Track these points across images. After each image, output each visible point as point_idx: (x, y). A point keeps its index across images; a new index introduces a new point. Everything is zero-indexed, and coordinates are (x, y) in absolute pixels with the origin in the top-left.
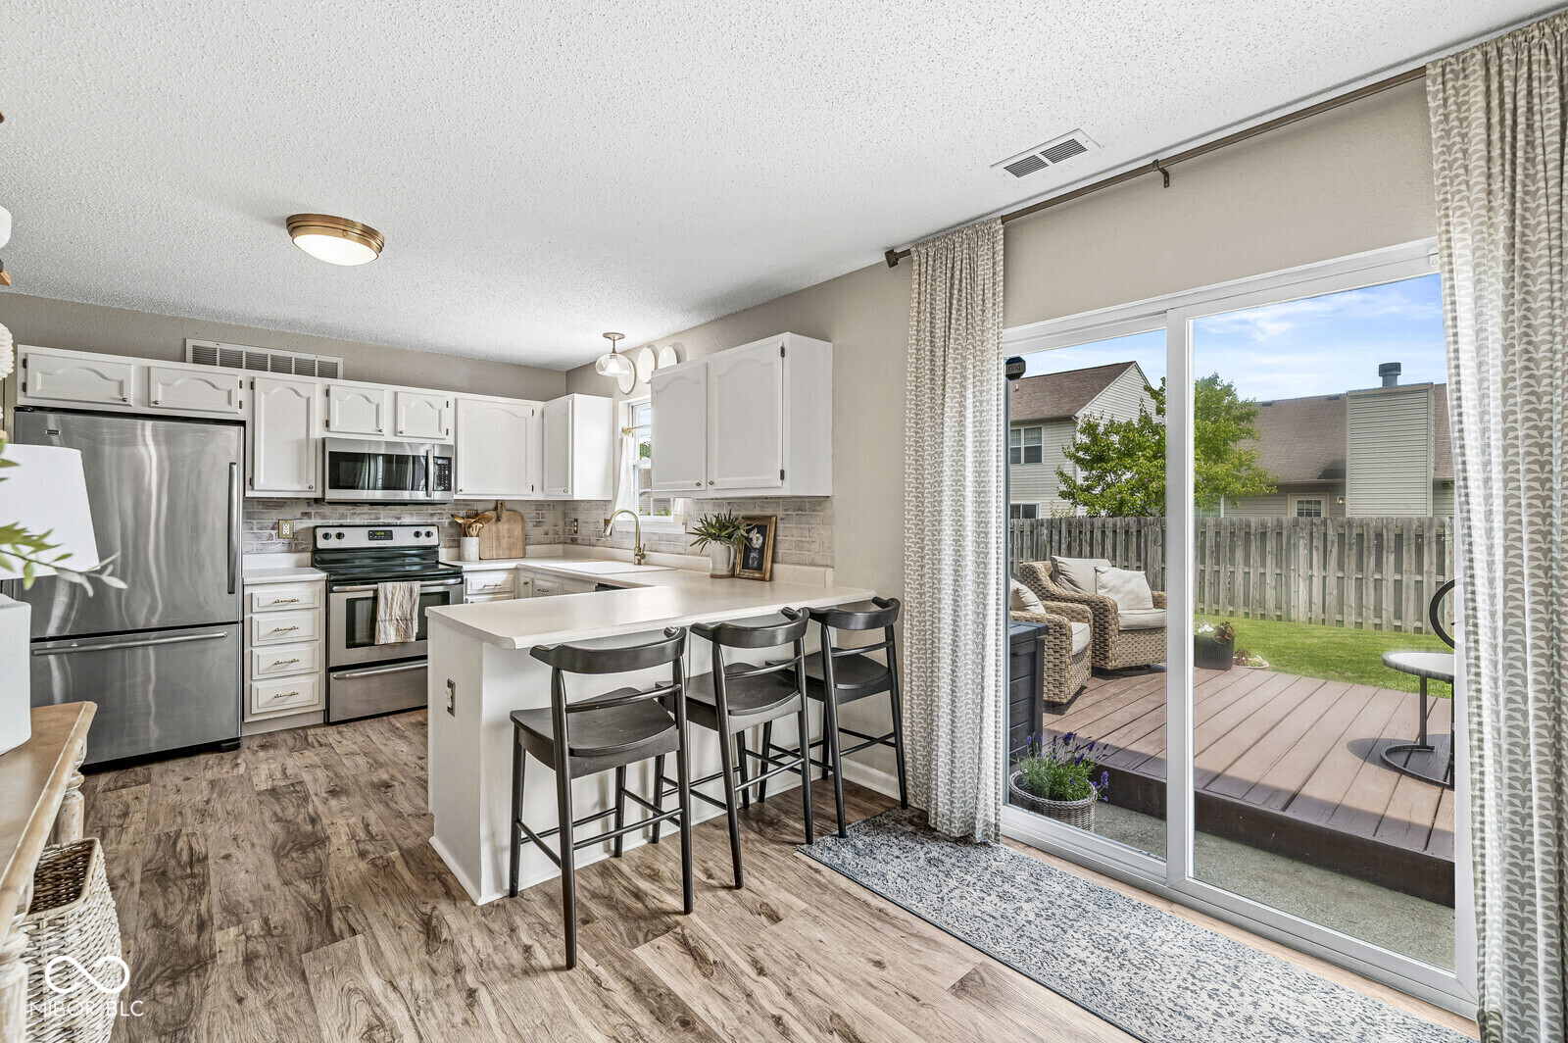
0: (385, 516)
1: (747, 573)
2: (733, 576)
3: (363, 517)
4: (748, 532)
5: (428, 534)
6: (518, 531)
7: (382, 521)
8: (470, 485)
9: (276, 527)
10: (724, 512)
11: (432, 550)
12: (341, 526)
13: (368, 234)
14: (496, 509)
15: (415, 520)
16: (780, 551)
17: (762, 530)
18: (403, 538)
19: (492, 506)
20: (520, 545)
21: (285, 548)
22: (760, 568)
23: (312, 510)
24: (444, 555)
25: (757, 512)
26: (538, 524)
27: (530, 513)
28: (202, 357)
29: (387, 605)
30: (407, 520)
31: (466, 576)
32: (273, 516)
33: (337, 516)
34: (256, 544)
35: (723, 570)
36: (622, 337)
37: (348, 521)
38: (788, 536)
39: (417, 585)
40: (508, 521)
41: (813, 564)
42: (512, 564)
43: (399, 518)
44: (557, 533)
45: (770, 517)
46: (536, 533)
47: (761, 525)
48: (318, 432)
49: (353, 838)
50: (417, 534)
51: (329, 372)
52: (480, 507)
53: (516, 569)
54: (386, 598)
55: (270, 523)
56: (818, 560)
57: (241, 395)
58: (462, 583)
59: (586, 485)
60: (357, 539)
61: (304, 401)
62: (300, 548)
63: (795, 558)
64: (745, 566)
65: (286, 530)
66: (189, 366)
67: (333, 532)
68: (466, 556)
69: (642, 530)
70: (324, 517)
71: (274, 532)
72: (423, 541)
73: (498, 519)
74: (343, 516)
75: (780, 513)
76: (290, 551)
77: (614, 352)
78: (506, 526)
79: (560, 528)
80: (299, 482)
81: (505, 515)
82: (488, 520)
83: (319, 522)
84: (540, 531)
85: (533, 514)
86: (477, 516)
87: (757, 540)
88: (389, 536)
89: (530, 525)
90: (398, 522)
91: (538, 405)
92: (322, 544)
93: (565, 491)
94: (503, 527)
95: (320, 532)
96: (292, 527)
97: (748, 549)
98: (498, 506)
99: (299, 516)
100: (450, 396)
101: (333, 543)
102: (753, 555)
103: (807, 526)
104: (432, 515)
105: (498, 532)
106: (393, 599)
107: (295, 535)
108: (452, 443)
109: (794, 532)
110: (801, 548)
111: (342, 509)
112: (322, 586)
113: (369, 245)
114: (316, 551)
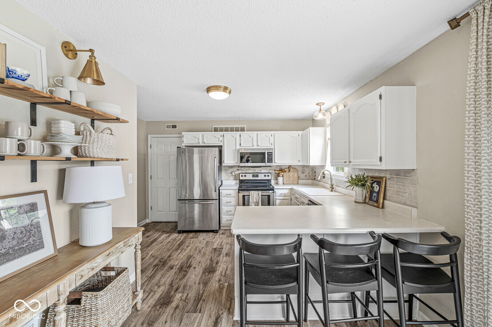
0: (257, 170)
1: (371, 202)
2: (365, 203)
3: (252, 170)
4: (372, 183)
5: (268, 176)
6: (296, 175)
7: (256, 172)
8: (279, 160)
9: (231, 173)
10: (361, 173)
11: (269, 180)
12: (246, 173)
13: (225, 89)
14: (289, 168)
15: (265, 171)
16: (388, 194)
17: (379, 183)
18: (261, 177)
19: (288, 167)
20: (296, 179)
21: (233, 179)
22: (377, 201)
23: (239, 168)
24: (273, 182)
25: (376, 175)
26: (303, 173)
27: (300, 169)
28: (216, 130)
29: (252, 198)
30: (263, 171)
31: (275, 190)
32: (231, 170)
33: (245, 170)
34: (227, 178)
35: (361, 199)
36: (324, 104)
37: (248, 172)
38: (392, 187)
39: (260, 192)
40: (293, 172)
41: (405, 204)
42: (290, 187)
43: (261, 171)
44: (309, 176)
45: (382, 178)
46: (302, 176)
47: (378, 180)
48: (238, 147)
49: (221, 274)
50: (265, 176)
51: (243, 130)
52: (283, 168)
53: (291, 189)
54: (252, 196)
55: (230, 172)
56: (408, 202)
57: (221, 139)
58: (274, 192)
59: (314, 161)
60: (249, 177)
61: (235, 138)
62: (237, 179)
63: (395, 199)
64: (371, 199)
65: (233, 174)
66: (213, 133)
67: (244, 175)
68: (279, 183)
70: (242, 170)
71: (231, 175)
72: (267, 178)
73: (289, 171)
74: (247, 170)
75: (388, 176)
76: (234, 180)
77: (320, 110)
78: (292, 174)
79: (311, 174)
80: (234, 161)
81: (291, 170)
82: (285, 172)
83: (241, 172)
84: (304, 175)
86: (282, 170)
87: (376, 188)
88: (257, 176)
89: (300, 173)
90: (261, 172)
91: (300, 133)
92: (241, 178)
93: (307, 162)
95: (241, 175)
96: (235, 173)
97: (372, 192)
98: (289, 167)
99: (236, 170)
100: (272, 133)
101: (243, 178)
102: (375, 194)
103: (402, 184)
104: (270, 170)
105: (289, 175)
106: (254, 196)
107: (235, 175)
108: (273, 147)
109: (395, 186)
110: (399, 195)
111: (246, 168)
112: (237, 191)
113: (226, 92)
114: (240, 180)
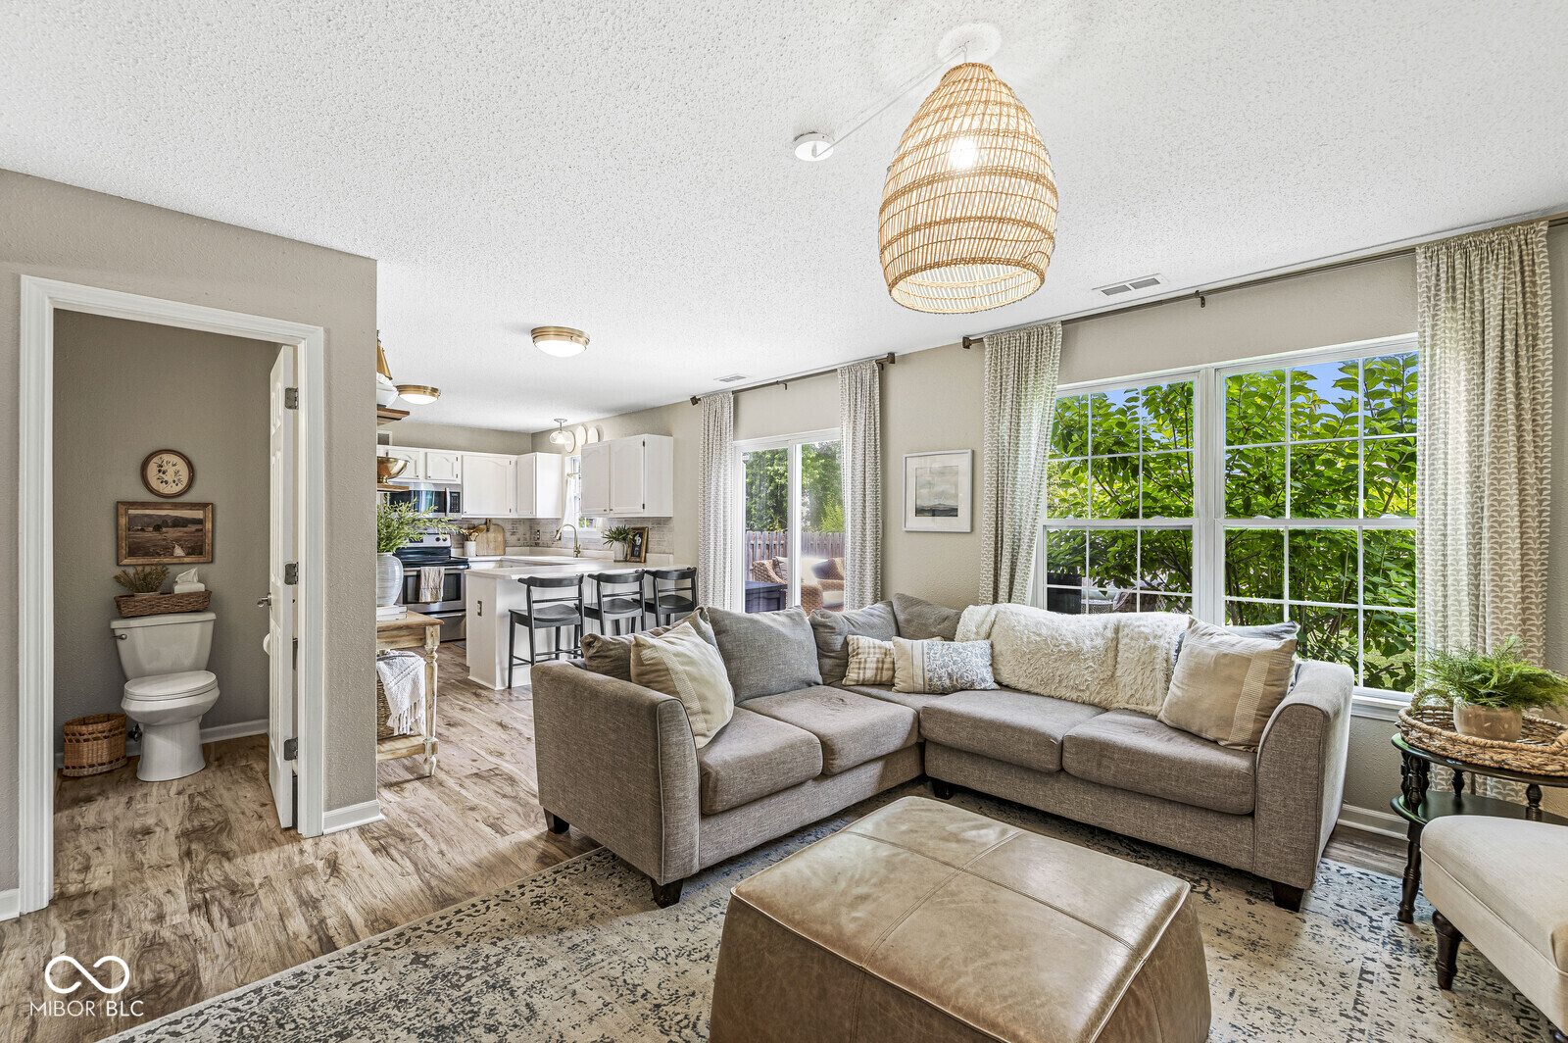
1: (633, 559)
2: (624, 558)
4: (634, 536)
5: (445, 540)
6: (500, 538)
8: (471, 509)
10: (621, 526)
11: (447, 549)
13: (434, 391)
14: (486, 523)
15: (436, 531)
16: (650, 546)
17: (641, 536)
18: (429, 542)
19: (484, 522)
20: (501, 547)
22: (639, 556)
24: (455, 553)
25: (638, 526)
26: (513, 533)
27: (508, 527)
30: (431, 531)
31: (470, 564)
35: (621, 557)
36: (566, 421)
38: (654, 537)
39: (443, 568)
40: (494, 532)
41: (664, 551)
42: (499, 558)
44: (526, 539)
45: (644, 529)
46: (512, 539)
47: (640, 532)
50: (438, 539)
52: (476, 523)
53: (501, 561)
56: (667, 551)
58: (467, 568)
59: (544, 510)
63: (656, 550)
64: (632, 555)
68: (469, 552)
69: (579, 536)
72: (441, 544)
73: (488, 530)
75: (649, 526)
77: (561, 428)
78: (493, 535)
79: (528, 536)
81: (492, 528)
82: (481, 531)
84: (514, 538)
85: (510, 527)
86: (474, 528)
87: (638, 540)
88: (420, 540)
89: (508, 534)
91: (513, 458)
93: (531, 513)
94: (491, 535)
97: (634, 546)
98: (488, 522)
100: (459, 454)
102: (637, 549)
103: (662, 533)
104: (447, 528)
105: (487, 539)
108: (460, 483)
109: (656, 535)
110: (659, 545)
